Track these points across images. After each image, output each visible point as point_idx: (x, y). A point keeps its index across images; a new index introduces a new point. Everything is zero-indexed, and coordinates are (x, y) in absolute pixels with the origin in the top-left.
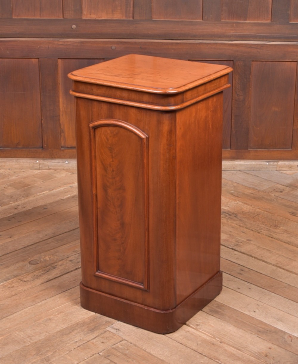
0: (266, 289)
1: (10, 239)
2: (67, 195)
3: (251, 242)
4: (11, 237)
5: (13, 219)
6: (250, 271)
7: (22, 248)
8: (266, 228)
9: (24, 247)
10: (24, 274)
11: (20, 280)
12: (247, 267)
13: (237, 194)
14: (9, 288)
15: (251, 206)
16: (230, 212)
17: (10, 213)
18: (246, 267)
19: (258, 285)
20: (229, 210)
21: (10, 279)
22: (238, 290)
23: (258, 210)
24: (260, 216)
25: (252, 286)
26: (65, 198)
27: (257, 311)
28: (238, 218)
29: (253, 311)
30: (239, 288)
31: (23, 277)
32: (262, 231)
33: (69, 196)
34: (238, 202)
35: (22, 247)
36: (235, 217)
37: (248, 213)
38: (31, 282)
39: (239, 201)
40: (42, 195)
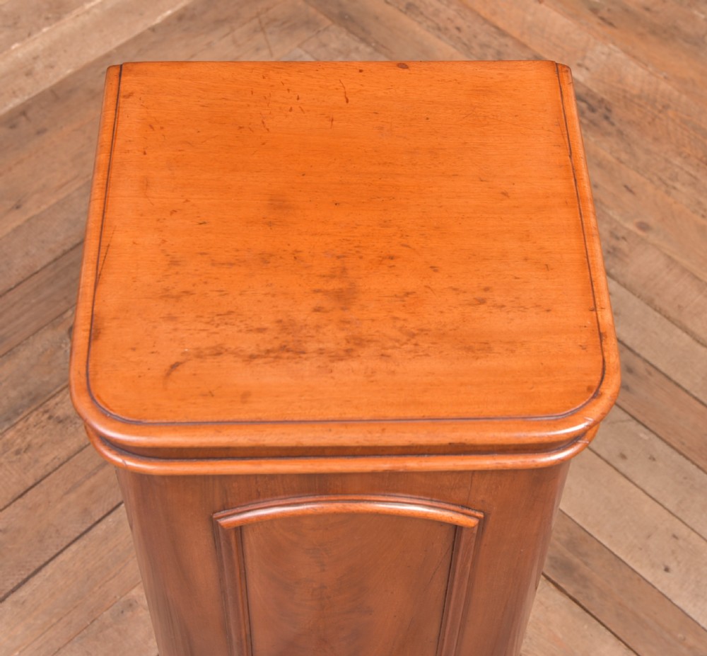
0: (693, 463)
1: (17, 219)
2: (164, 11)
3: (651, 237)
4: (18, 207)
5: (23, 118)
6: (650, 373)
7: (49, 264)
8: (688, 173)
9: (56, 260)
10: (57, 386)
11: (46, 416)
12: (643, 354)
13: (609, 10)
14: (18, 452)
15: (646, 65)
16: (593, 96)
17: (14, 94)
18: (638, 355)
19: (673, 440)
20: (589, 84)
21: (20, 410)
22: (621, 465)
23: (664, 86)
24: (670, 113)
25: (660, 445)
26: (159, 20)
27: (673, 565)
28: (613, 124)
29: (663, 568)
30: (623, 457)
31: (53, 402)
32: (678, 185)
33: (169, 12)
34: (611, 46)
35: (50, 258)
36: (607, 118)
37: (640, 97)
38: (76, 423)
39: (614, 43)
40: (96, 11)
